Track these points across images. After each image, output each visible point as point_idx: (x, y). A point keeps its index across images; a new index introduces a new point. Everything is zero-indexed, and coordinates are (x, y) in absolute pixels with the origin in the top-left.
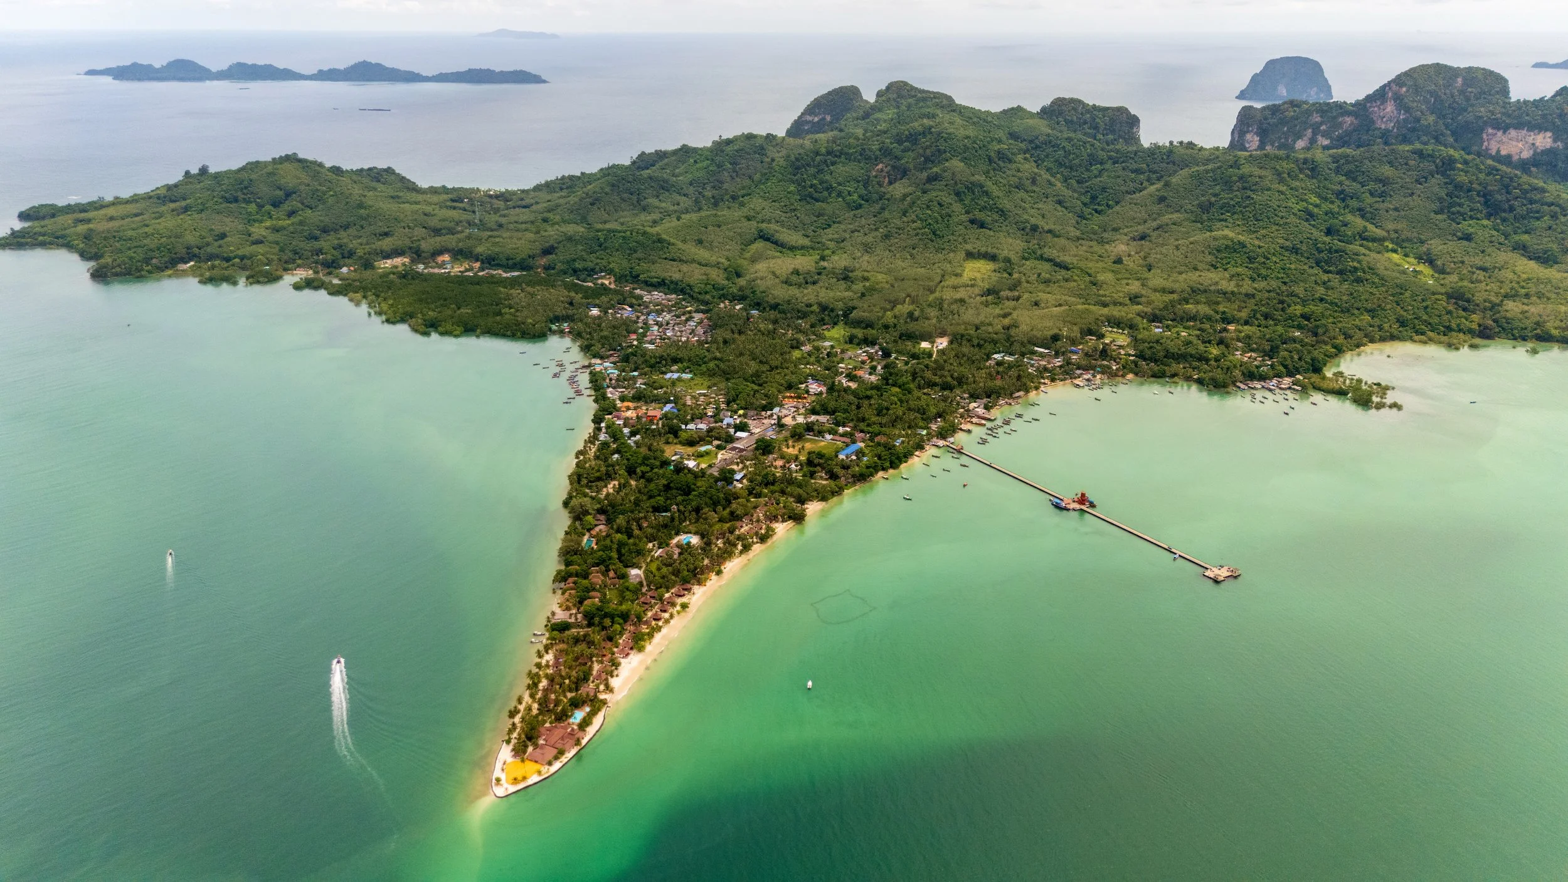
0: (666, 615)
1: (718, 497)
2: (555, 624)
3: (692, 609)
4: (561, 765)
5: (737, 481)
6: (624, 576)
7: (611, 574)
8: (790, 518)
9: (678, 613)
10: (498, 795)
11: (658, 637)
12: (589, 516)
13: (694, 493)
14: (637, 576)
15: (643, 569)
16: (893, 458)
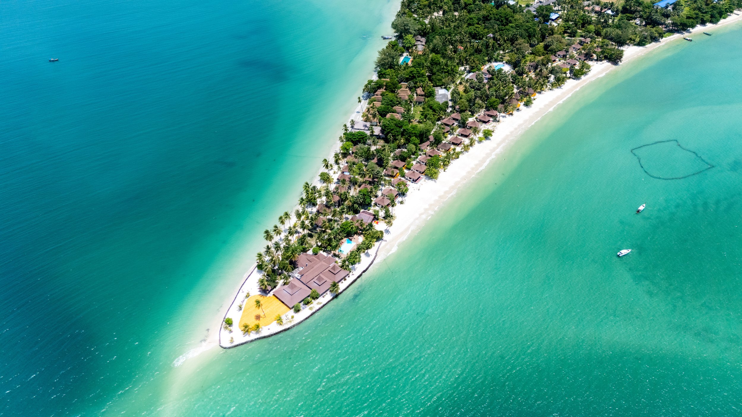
0: (466, 141)
1: (534, 30)
2: (352, 134)
3: (494, 137)
4: (310, 312)
5: (553, 20)
6: (430, 95)
7: (420, 91)
8: (606, 58)
9: (480, 141)
10: (224, 346)
11: (454, 164)
12: (410, 35)
13: (510, 25)
14: (444, 95)
15: (451, 90)
16: (715, 12)
